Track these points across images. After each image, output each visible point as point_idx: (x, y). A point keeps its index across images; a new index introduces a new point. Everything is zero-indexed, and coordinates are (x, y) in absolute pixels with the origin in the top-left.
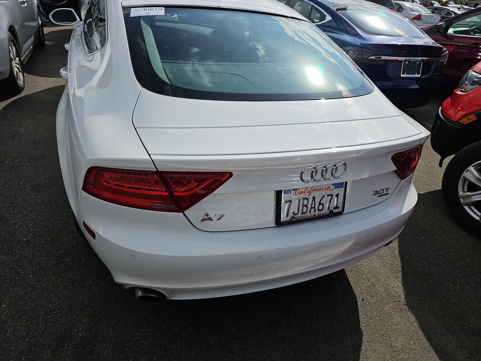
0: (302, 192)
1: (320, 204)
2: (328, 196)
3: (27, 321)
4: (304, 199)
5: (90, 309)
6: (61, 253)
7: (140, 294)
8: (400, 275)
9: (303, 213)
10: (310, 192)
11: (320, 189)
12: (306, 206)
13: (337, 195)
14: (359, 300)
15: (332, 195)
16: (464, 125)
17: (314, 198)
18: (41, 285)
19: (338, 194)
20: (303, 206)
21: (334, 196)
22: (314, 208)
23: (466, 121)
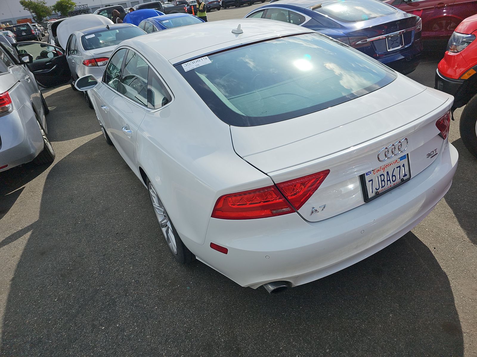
0: (378, 170)
1: (393, 176)
2: (397, 168)
3: (174, 342)
4: (381, 176)
5: (218, 318)
6: (170, 283)
7: (271, 288)
8: (455, 220)
9: (382, 187)
10: (384, 168)
11: (390, 164)
12: (384, 180)
13: (403, 166)
14: (431, 249)
15: (400, 167)
16: (465, 81)
17: (388, 173)
18: (168, 312)
19: (404, 164)
20: (382, 181)
21: (401, 167)
22: (390, 180)
23: (466, 77)
